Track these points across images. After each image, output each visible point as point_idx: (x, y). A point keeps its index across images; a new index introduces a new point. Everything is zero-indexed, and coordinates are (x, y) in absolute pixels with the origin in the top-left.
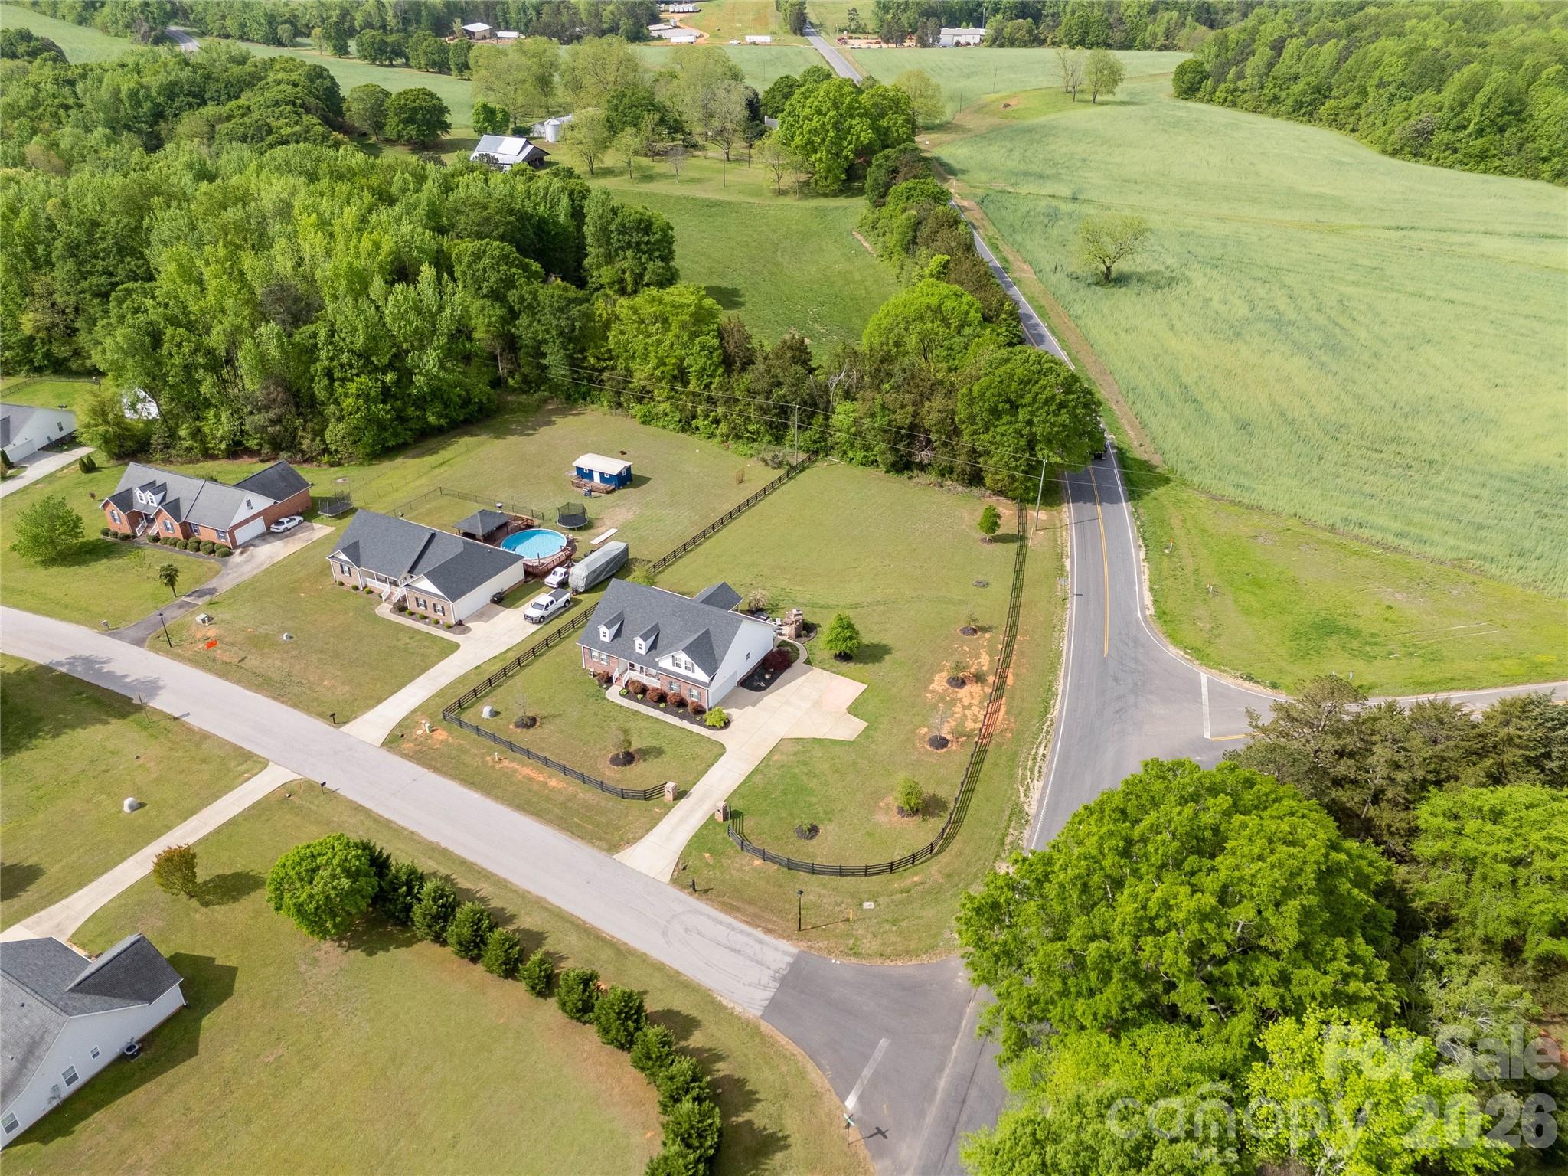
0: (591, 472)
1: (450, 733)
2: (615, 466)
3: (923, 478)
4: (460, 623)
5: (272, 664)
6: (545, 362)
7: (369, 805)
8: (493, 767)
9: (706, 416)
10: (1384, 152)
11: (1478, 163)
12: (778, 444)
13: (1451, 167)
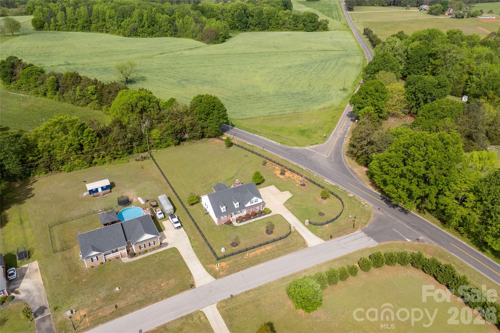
0: (97, 190)
1: (225, 262)
2: (106, 182)
3: (185, 143)
4: (161, 244)
5: (131, 298)
6: (6, 168)
7: (248, 289)
8: (250, 258)
9: (99, 157)
10: (125, 36)
11: (152, 35)
12: (131, 154)
13: (147, 37)
